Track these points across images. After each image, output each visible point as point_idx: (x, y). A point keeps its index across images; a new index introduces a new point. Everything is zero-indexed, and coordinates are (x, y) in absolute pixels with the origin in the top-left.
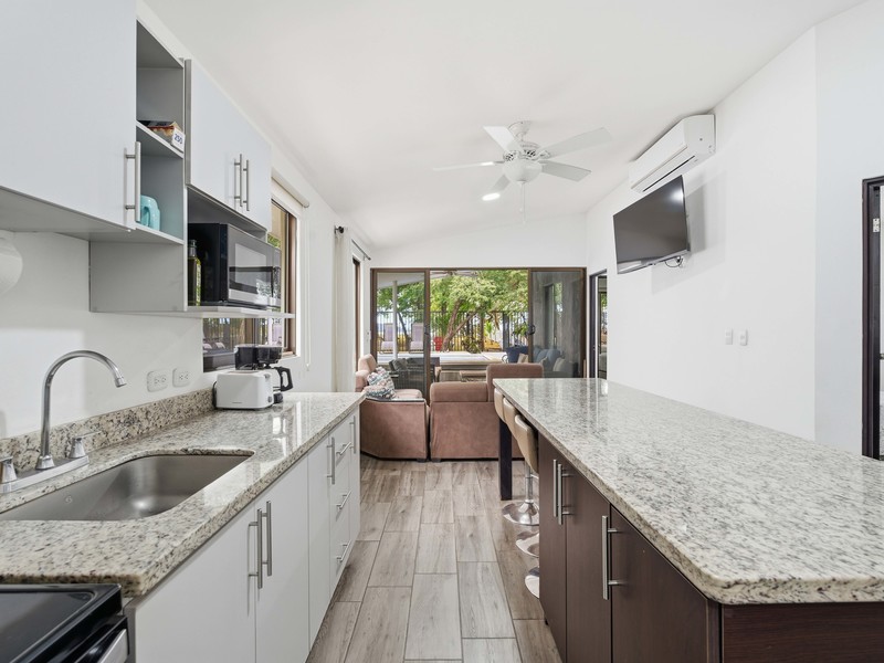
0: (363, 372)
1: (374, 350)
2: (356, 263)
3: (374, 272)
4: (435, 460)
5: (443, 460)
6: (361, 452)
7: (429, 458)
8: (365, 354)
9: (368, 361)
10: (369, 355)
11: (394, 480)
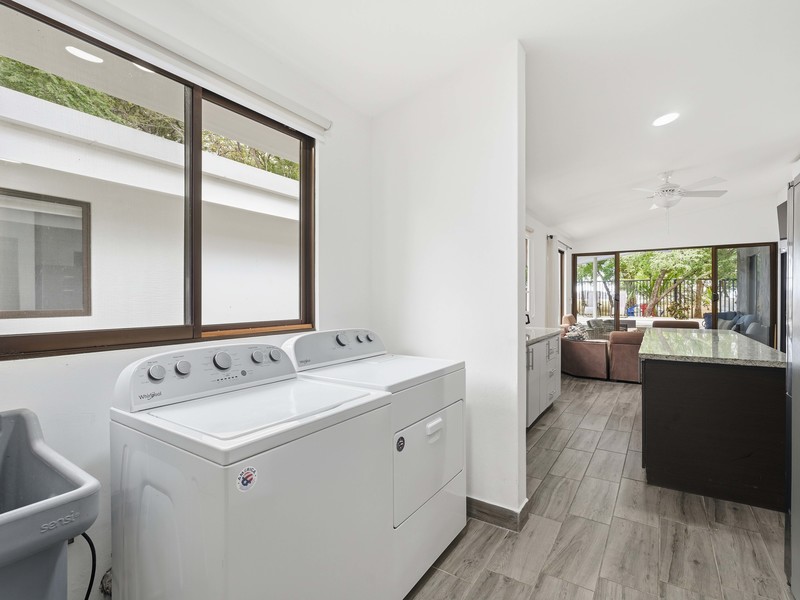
0: (566, 324)
1: (575, 312)
2: (562, 253)
3: (575, 257)
4: (613, 381)
5: (619, 381)
6: (562, 372)
7: (608, 379)
8: (567, 313)
9: (569, 318)
10: (570, 314)
11: (583, 386)
